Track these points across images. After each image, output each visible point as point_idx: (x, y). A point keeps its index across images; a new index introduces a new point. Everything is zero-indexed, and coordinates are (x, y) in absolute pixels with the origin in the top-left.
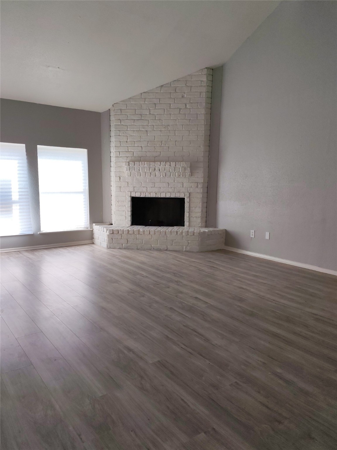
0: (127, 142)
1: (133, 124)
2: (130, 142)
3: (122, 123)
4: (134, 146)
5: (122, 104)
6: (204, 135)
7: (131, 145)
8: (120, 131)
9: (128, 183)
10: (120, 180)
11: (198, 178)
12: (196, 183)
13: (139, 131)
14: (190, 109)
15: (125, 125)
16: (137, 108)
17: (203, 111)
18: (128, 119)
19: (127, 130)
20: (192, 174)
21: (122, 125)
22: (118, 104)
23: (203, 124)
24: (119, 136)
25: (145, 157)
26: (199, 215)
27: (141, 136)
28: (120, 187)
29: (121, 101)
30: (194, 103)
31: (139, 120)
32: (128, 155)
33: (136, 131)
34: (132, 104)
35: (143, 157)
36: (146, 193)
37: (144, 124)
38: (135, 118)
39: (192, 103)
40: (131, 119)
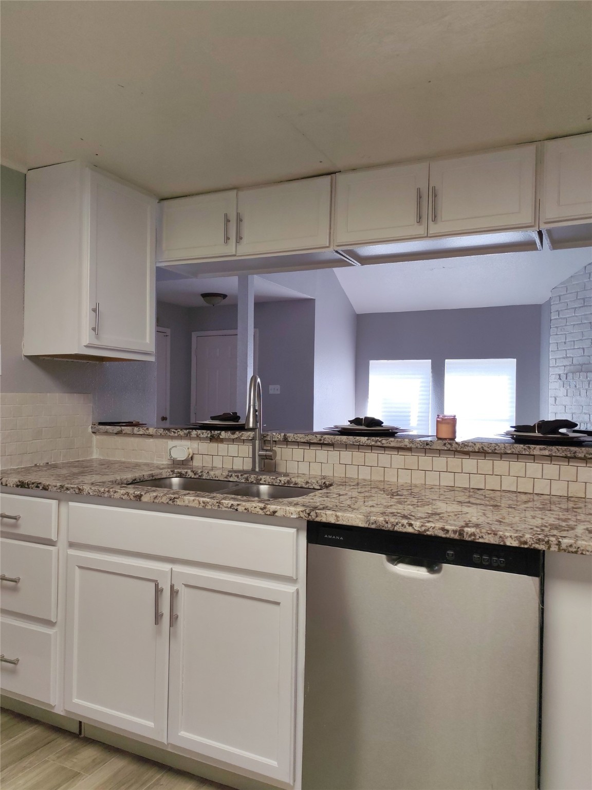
0: (565, 343)
1: (574, 315)
2: (569, 343)
3: (561, 316)
4: (574, 349)
5: (562, 287)
7: (569, 348)
8: (557, 327)
9: (565, 407)
10: (555, 403)
13: (580, 324)
15: (564, 318)
16: (579, 290)
18: (569, 308)
19: (566, 326)
21: (561, 318)
22: (558, 288)
24: (557, 334)
25: (587, 364)
27: (582, 332)
28: (555, 414)
29: (562, 283)
31: (582, 307)
32: (566, 362)
33: (577, 324)
34: (574, 285)
35: (585, 364)
36: (587, 424)
37: (587, 313)
38: (576, 306)
40: (571, 308)
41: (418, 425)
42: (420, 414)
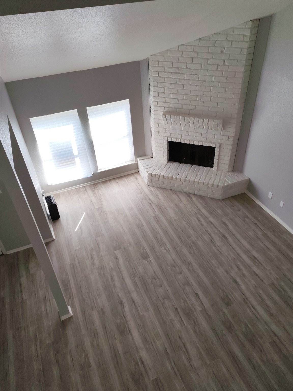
0: (164, 93)
1: (170, 77)
2: (167, 94)
3: (160, 75)
4: (171, 98)
5: (160, 56)
6: (240, 93)
7: (168, 97)
8: (158, 82)
9: (165, 129)
10: (158, 126)
11: (229, 132)
12: (227, 136)
13: (175, 84)
14: (228, 66)
15: (163, 77)
16: (174, 61)
17: (242, 69)
18: (165, 71)
19: (164, 82)
20: (224, 128)
21: (160, 77)
22: (156, 55)
23: (241, 82)
24: (157, 87)
25: (180, 109)
26: (227, 162)
27: (177, 89)
28: (159, 132)
29: (159, 53)
30: (233, 60)
31: (176, 73)
32: (165, 105)
33: (173, 84)
34: (169, 56)
35: (179, 108)
36: (180, 140)
37: (181, 78)
38: (172, 71)
39: (231, 60)
40: (168, 72)
41: (79, 153)
42: (79, 147)
